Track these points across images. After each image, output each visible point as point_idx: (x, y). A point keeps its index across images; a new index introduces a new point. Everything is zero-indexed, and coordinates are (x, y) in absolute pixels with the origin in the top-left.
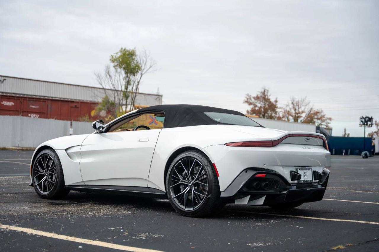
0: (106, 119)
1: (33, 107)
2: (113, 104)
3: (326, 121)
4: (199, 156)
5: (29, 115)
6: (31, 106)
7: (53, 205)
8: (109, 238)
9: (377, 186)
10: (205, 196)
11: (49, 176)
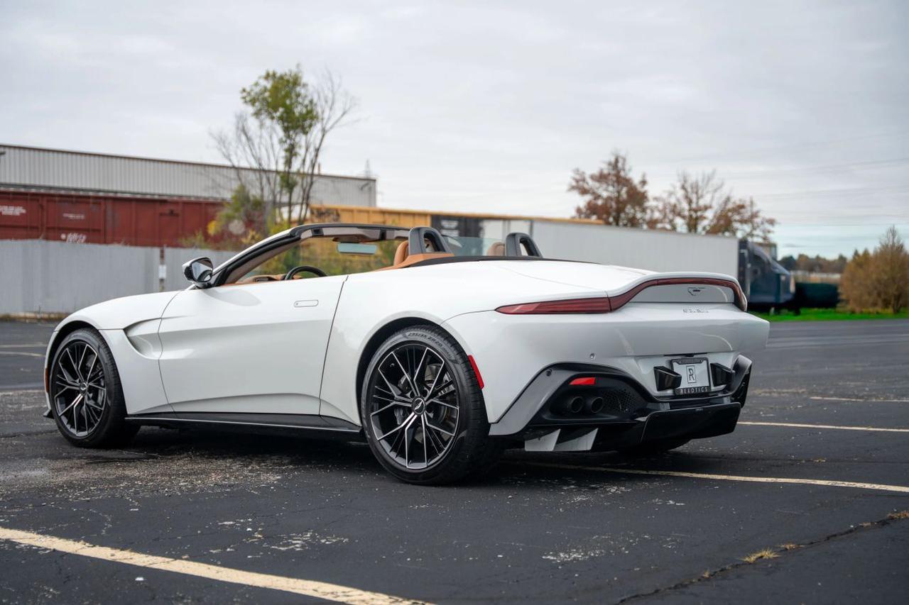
0: (244, 241)
1: (71, 216)
2: (259, 204)
3: (762, 227)
4: (437, 340)
5: (63, 236)
6: (66, 215)
7: (100, 462)
8: (214, 552)
9: (875, 381)
10: (454, 435)
11: (90, 393)
